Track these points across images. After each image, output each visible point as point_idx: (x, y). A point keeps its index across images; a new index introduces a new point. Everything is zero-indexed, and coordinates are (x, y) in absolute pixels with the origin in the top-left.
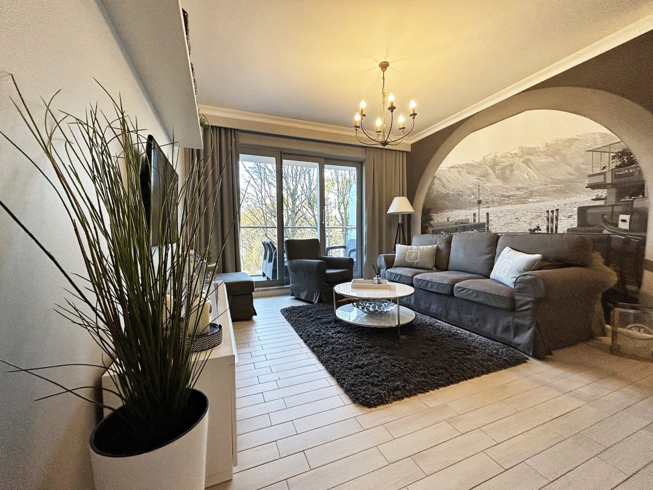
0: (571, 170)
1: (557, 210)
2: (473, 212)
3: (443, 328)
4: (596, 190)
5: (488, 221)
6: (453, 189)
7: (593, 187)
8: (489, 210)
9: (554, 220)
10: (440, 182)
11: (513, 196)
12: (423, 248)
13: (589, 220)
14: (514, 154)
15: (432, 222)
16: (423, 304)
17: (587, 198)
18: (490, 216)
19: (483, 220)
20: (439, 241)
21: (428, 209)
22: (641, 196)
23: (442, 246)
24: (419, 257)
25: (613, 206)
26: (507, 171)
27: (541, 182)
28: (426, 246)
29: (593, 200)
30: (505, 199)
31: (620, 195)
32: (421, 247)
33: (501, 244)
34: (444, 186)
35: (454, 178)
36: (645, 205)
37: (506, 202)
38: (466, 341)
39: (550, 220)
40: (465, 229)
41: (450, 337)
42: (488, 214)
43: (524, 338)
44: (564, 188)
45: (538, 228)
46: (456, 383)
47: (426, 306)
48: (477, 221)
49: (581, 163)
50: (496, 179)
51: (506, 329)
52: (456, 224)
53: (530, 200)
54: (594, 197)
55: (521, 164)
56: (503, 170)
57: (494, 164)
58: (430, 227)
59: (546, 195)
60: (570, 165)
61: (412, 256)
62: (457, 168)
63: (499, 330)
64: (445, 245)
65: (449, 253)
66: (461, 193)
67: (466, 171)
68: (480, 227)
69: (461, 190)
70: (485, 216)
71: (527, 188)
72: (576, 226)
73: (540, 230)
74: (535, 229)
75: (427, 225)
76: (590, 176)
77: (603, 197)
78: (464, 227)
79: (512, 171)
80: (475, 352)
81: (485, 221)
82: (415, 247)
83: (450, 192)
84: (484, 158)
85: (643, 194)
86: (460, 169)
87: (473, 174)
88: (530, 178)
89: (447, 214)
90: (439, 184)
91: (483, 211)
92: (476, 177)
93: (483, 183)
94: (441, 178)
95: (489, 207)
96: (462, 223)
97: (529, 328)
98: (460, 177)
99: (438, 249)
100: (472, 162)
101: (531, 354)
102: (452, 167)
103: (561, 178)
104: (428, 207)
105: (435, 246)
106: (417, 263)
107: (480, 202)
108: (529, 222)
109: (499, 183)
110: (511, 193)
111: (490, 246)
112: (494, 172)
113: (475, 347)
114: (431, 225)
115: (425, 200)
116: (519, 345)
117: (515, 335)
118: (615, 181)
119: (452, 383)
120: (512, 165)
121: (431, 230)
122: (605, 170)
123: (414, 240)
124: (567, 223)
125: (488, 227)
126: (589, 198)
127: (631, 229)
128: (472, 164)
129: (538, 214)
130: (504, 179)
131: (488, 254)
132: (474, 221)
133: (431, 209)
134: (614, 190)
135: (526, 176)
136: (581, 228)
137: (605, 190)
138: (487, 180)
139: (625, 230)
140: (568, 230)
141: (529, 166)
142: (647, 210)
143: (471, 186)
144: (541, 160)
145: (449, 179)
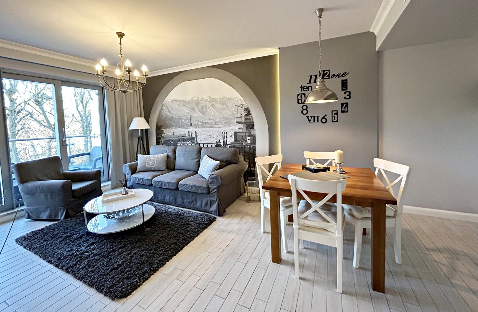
0: (230, 113)
1: (226, 132)
2: (188, 130)
3: (173, 213)
4: (239, 125)
5: (196, 136)
6: (176, 114)
7: (239, 123)
8: (197, 130)
9: (226, 137)
10: (167, 109)
11: (208, 123)
12: (158, 157)
13: (238, 139)
14: (207, 100)
15: (163, 135)
16: (160, 197)
17: (236, 128)
18: (197, 133)
19: (194, 136)
20: (168, 150)
21: (160, 126)
22: (253, 129)
23: (170, 154)
24: (155, 163)
25: (245, 132)
26: (204, 109)
27: (219, 117)
28: (160, 155)
29: (239, 129)
30: (204, 124)
31: (247, 128)
32: (156, 156)
33: (203, 153)
34: (169, 112)
35: (175, 107)
36: (254, 133)
37: (204, 126)
38: (186, 219)
39: (224, 137)
40: (184, 140)
41: (177, 218)
42: (196, 132)
43: (214, 207)
44: (228, 123)
45: (219, 141)
46: (181, 250)
47: (162, 198)
48: (190, 136)
49: (234, 111)
50: (199, 112)
51: (206, 204)
52: (178, 137)
53: (215, 126)
54: (239, 128)
55: (210, 106)
56: (202, 107)
57: (197, 104)
58: (162, 138)
59: (222, 124)
60: (230, 111)
61: (151, 163)
62: (177, 101)
63: (203, 205)
64: (173, 153)
65: (175, 158)
66: (180, 118)
67: (183, 105)
68: (192, 139)
69: (180, 115)
70: (195, 133)
71: (213, 120)
72: (234, 141)
73: (220, 142)
74: (218, 142)
75: (160, 136)
76: (237, 117)
77: (242, 128)
78: (183, 139)
79: (206, 109)
80: (191, 225)
81: (195, 136)
82: (152, 156)
83: (173, 116)
84: (192, 99)
85: (254, 128)
86: (179, 102)
87: (186, 107)
88: (214, 114)
89: (172, 130)
90: (166, 109)
91: (194, 130)
92: (189, 110)
93: (192, 113)
94: (167, 106)
95: (196, 128)
96: (182, 137)
97: (216, 201)
98: (178, 107)
99: (168, 156)
101: (217, 215)
102: (174, 100)
103: (227, 116)
104: (160, 124)
105: (166, 154)
106: (154, 168)
107: (191, 124)
108: (215, 138)
109: (201, 115)
110: (206, 121)
111: (197, 154)
112: (198, 108)
113: (191, 221)
114: (163, 137)
115: (158, 119)
116: (212, 211)
117: (210, 207)
118: (246, 121)
119: (179, 251)
120: (206, 106)
121: (162, 140)
122: (242, 116)
123: (152, 150)
124: (230, 140)
125: (196, 140)
126: (237, 128)
127: (251, 144)
128: (186, 101)
129: (219, 134)
130: (204, 113)
131: (197, 159)
132: (189, 135)
133: (162, 126)
134: (245, 125)
135: (213, 113)
136: (235, 142)
137: (242, 125)
138: (194, 112)
139: (249, 144)
140: (231, 142)
141: (214, 108)
142: (255, 135)
143: (186, 114)
144: (218, 106)
145: (173, 108)
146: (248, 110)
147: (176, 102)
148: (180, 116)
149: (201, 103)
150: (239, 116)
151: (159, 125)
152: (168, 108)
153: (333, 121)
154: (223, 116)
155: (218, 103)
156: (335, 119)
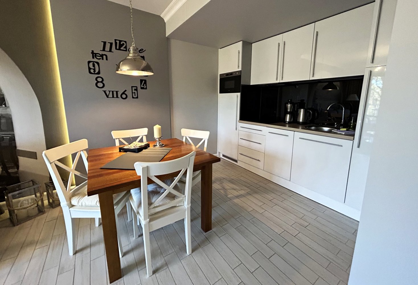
22: (4, 106)
36: (8, 113)
156: (135, 96)
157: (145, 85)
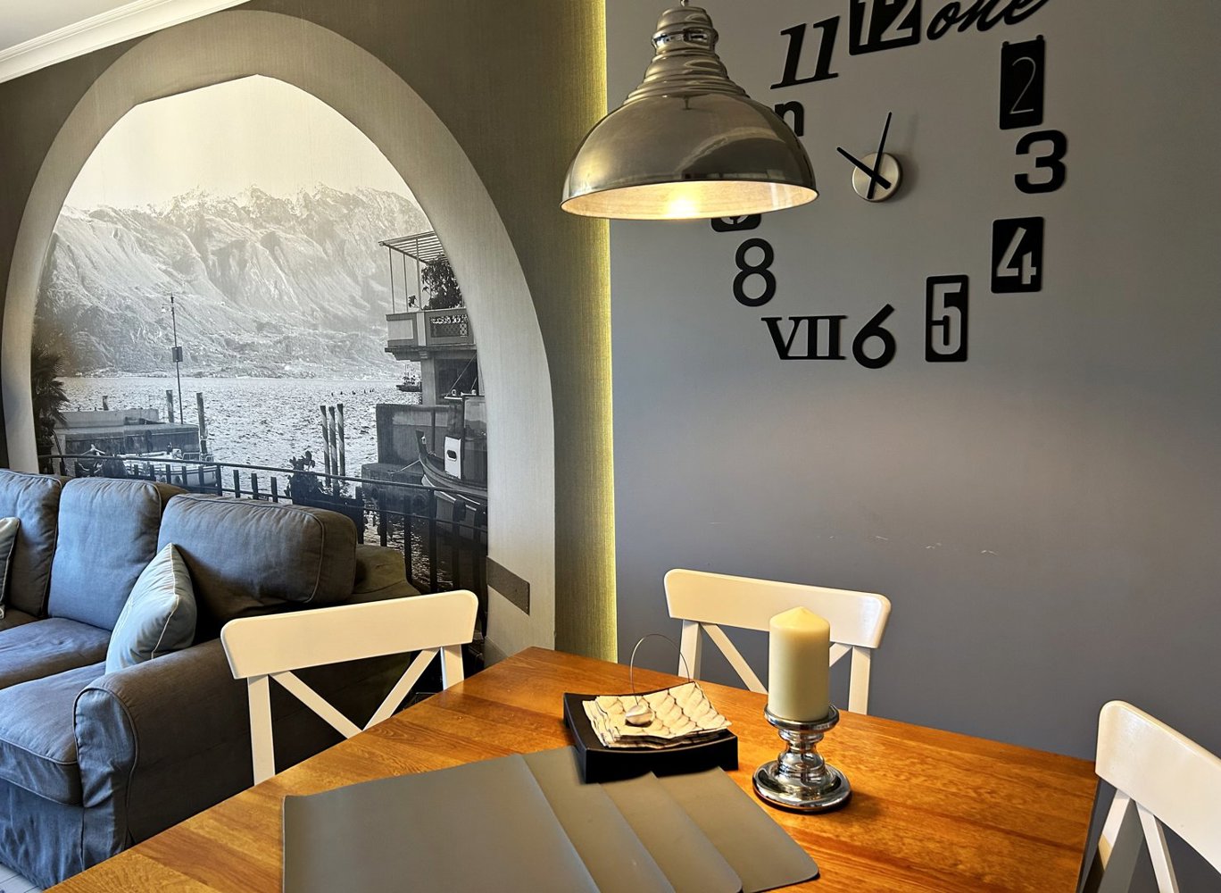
0: (357, 292)
1: (341, 407)
4: (404, 363)
5: (202, 419)
6: (109, 295)
9: (338, 437)
10: (70, 264)
11: (251, 346)
13: (398, 447)
14: (244, 209)
15: (62, 409)
21: (46, 359)
22: (474, 392)
25: (434, 411)
26: (234, 266)
27: (303, 314)
29: (401, 388)
30: (235, 357)
31: (442, 387)
34: (83, 280)
35: (104, 253)
36: (481, 419)
37: (238, 366)
39: (330, 436)
40: (150, 442)
42: (200, 400)
48: (177, 421)
50: (210, 285)
52: (127, 422)
53: (287, 368)
54: (402, 382)
55: (258, 245)
56: (223, 254)
57: (202, 234)
58: (58, 423)
59: (316, 359)
62: (111, 219)
66: (130, 314)
67: (138, 241)
68: (187, 440)
69: (129, 302)
71: (277, 329)
72: (377, 461)
75: (50, 416)
76: (389, 317)
77: (416, 383)
79: (242, 264)
83: (101, 305)
84: (177, 206)
85: (477, 387)
86: (120, 226)
87: (152, 251)
88: (281, 298)
90: (69, 267)
92: (164, 267)
93: (180, 290)
94: (72, 248)
95: (200, 375)
96: (142, 422)
98: (122, 255)
100: (148, 212)
102: (99, 215)
103: (339, 310)
104: (48, 350)
107: (178, 354)
109: (215, 298)
110: (246, 338)
112: (205, 259)
114: (62, 420)
115: (36, 322)
120: (240, 245)
125: (204, 443)
128: (149, 216)
130: (230, 290)
132: (171, 417)
134: (431, 368)
135: (272, 289)
136: (385, 467)
137: (418, 364)
138: (189, 282)
139: (455, 480)
140: (364, 467)
141: (276, 259)
142: (485, 431)
143: (153, 295)
144: (298, 245)
145: (96, 258)
146: (445, 275)
147: (110, 225)
148: (128, 307)
149: (220, 231)
150: (402, 307)
151: (45, 353)
152: (74, 260)
153: (932, 356)
154: (322, 309)
155: (299, 229)
156: (946, 342)
157: (1028, 258)
